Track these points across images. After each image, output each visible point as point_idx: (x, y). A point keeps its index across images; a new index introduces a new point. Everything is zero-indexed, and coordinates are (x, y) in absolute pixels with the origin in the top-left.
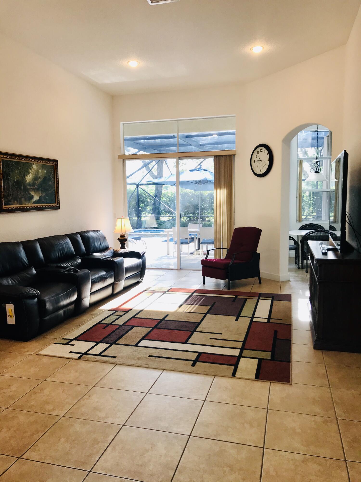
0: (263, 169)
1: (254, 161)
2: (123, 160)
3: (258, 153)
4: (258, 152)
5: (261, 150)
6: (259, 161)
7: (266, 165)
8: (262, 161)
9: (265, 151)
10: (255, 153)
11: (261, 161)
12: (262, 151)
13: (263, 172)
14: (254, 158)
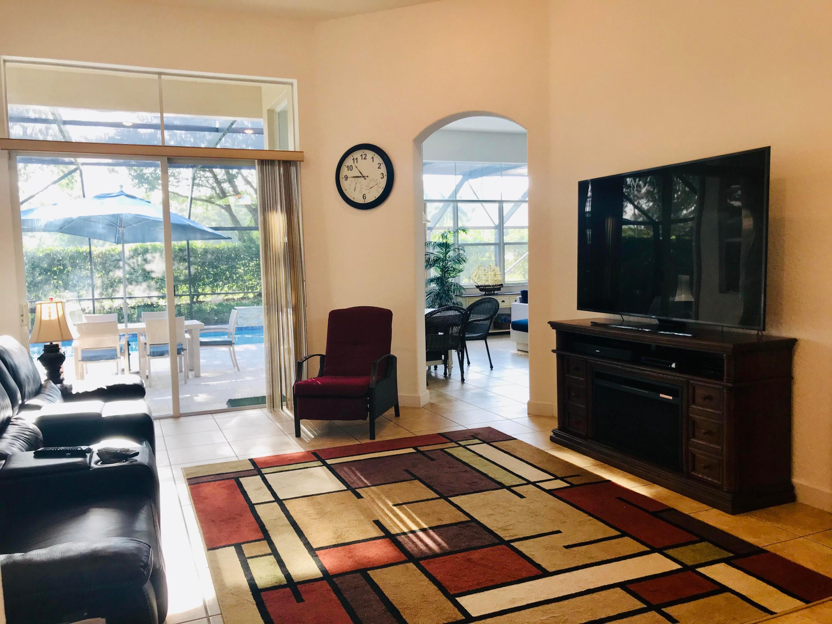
0: (368, 193)
1: (346, 178)
2: (9, 154)
3: (355, 161)
4: (357, 159)
5: (364, 157)
6: (361, 177)
7: (376, 186)
8: (368, 176)
9: (373, 158)
10: (349, 161)
11: (364, 177)
12: (364, 159)
13: (370, 198)
14: (344, 171)
